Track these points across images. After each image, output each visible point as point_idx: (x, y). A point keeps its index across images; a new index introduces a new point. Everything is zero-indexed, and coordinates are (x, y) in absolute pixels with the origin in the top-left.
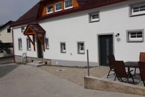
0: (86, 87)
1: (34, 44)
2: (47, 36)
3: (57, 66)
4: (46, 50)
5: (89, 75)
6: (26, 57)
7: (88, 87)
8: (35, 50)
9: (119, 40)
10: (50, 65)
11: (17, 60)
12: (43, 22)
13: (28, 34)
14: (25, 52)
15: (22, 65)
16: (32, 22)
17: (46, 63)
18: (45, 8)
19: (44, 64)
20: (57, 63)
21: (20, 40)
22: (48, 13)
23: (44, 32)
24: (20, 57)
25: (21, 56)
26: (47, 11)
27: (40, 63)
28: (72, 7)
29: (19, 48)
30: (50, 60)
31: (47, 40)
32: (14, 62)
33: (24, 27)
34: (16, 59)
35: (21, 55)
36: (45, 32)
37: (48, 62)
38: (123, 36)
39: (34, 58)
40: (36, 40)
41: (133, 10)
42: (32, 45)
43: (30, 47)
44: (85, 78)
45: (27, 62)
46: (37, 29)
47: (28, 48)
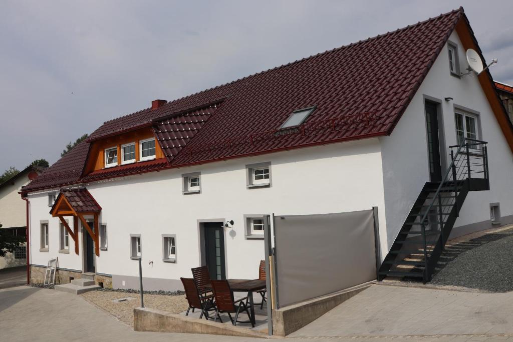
0: (136, 329)
1: (75, 238)
2: (105, 218)
3: (124, 291)
4: (101, 252)
5: (143, 306)
6: (58, 270)
7: (139, 327)
8: (77, 252)
9: (233, 234)
10: (109, 290)
11: (36, 277)
12: (96, 186)
13: (60, 213)
14: (55, 258)
15: (43, 290)
16: (72, 183)
17: (101, 284)
18: (101, 153)
19: (97, 286)
20: (124, 283)
21: (45, 226)
22: (108, 166)
23: (97, 210)
24: (42, 270)
25: (45, 267)
26: (106, 160)
27: (86, 284)
28: (153, 157)
29: (43, 246)
30: (110, 277)
31: (104, 227)
32: (28, 283)
33: (55, 193)
34: (33, 274)
35: (46, 264)
36: (100, 209)
37: (106, 282)
38: (240, 227)
39: (76, 272)
40: (80, 228)
41: (254, 175)
42: (71, 241)
43: (67, 245)
44: (135, 311)
45: (59, 281)
46: (81, 203)
47: (62, 247)
